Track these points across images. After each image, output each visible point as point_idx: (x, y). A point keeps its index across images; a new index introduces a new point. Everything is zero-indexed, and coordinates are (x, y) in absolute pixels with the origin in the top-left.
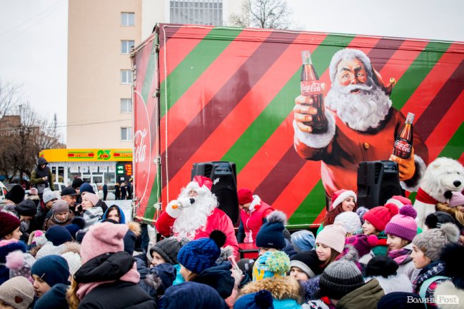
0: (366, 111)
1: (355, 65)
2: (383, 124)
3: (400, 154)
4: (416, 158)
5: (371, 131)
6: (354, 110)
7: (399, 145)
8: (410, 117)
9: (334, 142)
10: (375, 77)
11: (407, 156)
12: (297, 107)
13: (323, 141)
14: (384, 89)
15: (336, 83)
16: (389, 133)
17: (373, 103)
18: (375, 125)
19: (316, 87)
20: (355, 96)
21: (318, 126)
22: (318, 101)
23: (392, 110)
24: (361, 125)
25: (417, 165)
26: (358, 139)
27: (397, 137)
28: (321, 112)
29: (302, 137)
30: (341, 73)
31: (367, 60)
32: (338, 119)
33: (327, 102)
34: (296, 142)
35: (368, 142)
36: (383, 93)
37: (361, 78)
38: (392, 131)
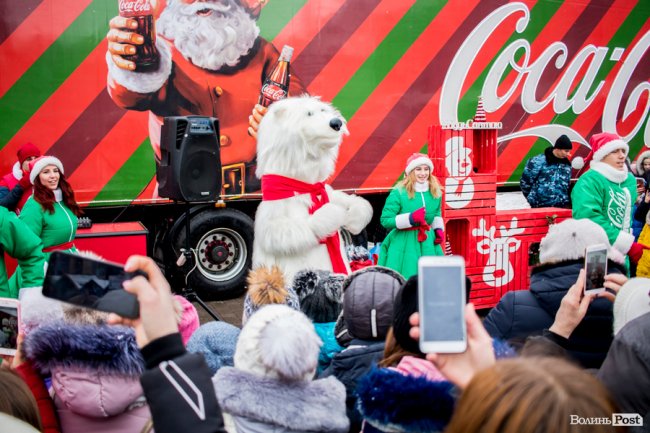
0: (219, 42)
2: (244, 62)
5: (225, 71)
6: (200, 40)
7: (269, 90)
8: (287, 53)
9: (170, 85)
12: (113, 33)
13: (153, 83)
14: (248, 10)
16: (254, 73)
17: (231, 31)
18: (233, 62)
19: (143, 5)
20: (204, 20)
21: (145, 59)
22: (145, 25)
23: (259, 42)
24: (211, 61)
26: (205, 82)
27: (265, 78)
28: (149, 42)
29: (119, 75)
32: (175, 52)
33: (159, 26)
34: (110, 84)
35: (220, 85)
36: (247, 16)
38: (259, 71)
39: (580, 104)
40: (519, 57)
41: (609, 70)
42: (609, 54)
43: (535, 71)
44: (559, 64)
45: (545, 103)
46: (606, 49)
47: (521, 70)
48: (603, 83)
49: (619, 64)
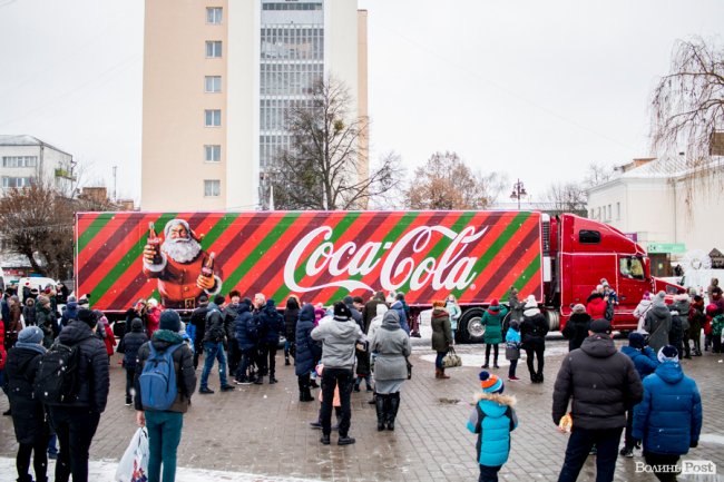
0: (185, 252)
1: (179, 228)
2: (195, 259)
3: (205, 275)
4: (215, 277)
5: (187, 263)
6: (178, 252)
7: (205, 270)
8: (213, 255)
9: (166, 269)
10: (191, 234)
11: (210, 276)
12: (145, 251)
13: (160, 268)
14: (197, 240)
15: (169, 237)
16: (199, 263)
17: (190, 248)
18: (190, 259)
19: (156, 241)
20: (179, 244)
21: (157, 260)
22: (157, 248)
23: (201, 252)
24: (181, 259)
25: (216, 281)
26: (179, 267)
27: (203, 265)
28: (158, 253)
29: (147, 266)
30: (171, 233)
31: (187, 225)
32: (168, 257)
33: (162, 247)
34: (144, 269)
35: (185, 268)
36: (196, 242)
37: (183, 234)
38: (201, 262)
39: (365, 270)
40: (327, 250)
41: (383, 254)
42: (383, 245)
43: (336, 257)
44: (351, 252)
45: (343, 271)
46: (380, 244)
47: (328, 256)
48: (379, 260)
49: (389, 251)
